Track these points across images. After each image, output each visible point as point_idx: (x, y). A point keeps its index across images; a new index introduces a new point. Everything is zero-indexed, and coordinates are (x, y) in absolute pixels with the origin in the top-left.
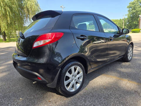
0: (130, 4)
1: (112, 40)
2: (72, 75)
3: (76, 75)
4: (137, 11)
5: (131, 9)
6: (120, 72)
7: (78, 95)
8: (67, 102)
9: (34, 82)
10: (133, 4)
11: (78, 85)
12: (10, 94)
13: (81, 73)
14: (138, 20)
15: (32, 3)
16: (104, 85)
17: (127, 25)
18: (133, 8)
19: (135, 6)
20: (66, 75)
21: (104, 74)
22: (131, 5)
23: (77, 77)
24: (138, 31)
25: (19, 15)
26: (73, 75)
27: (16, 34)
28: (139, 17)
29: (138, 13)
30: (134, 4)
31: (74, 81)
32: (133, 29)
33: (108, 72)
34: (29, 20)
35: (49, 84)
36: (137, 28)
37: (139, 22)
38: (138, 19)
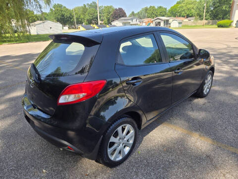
2: (118, 138)
3: (125, 137)
6: (189, 120)
8: (111, 175)
11: (127, 149)
12: (26, 162)
13: (132, 132)
14: (230, 4)
16: (164, 143)
17: (212, 11)
20: (110, 141)
21: (166, 122)
23: (125, 139)
24: (229, 24)
26: (120, 138)
31: (121, 145)
32: (219, 19)
36: (227, 18)
37: (231, 7)
38: (230, 1)
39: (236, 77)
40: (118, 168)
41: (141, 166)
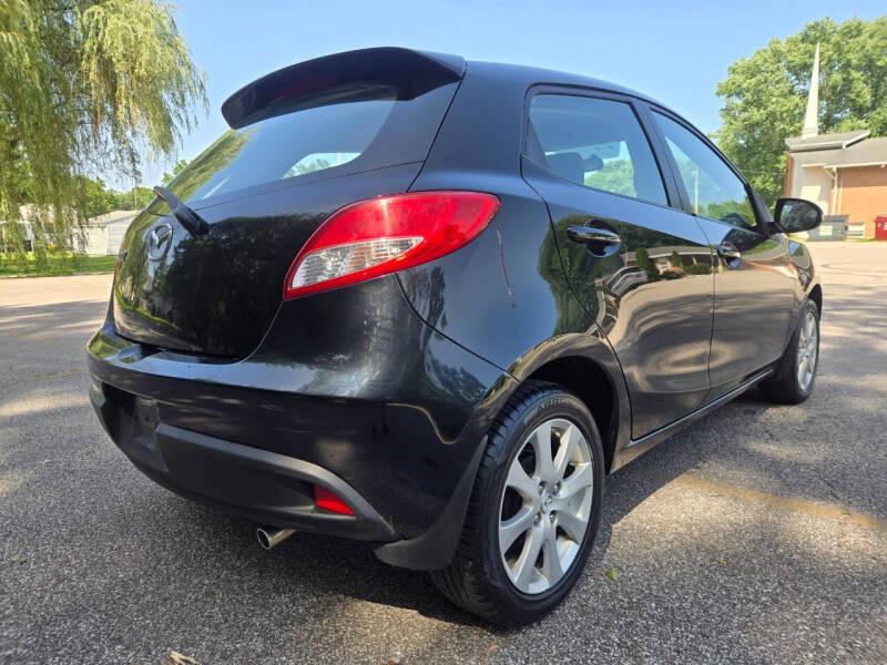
0: (734, 71)
1: (733, 264)
3: (559, 485)
4: (772, 117)
5: (738, 102)
7: (568, 611)
9: (273, 530)
10: (753, 71)
11: (567, 551)
12: (83, 627)
13: (585, 467)
14: (777, 170)
15: (140, 28)
18: (749, 96)
19: (759, 83)
20: (508, 482)
21: (685, 475)
22: (739, 78)
23: (563, 493)
25: (44, 99)
26: (542, 484)
27: (19, 228)
28: (783, 149)
29: (780, 126)
30: (753, 75)
31: (545, 521)
33: (700, 464)
34: (109, 135)
35: (402, 543)
37: (783, 179)
38: (778, 162)
39: (882, 352)
40: (534, 632)
41: (641, 622)
